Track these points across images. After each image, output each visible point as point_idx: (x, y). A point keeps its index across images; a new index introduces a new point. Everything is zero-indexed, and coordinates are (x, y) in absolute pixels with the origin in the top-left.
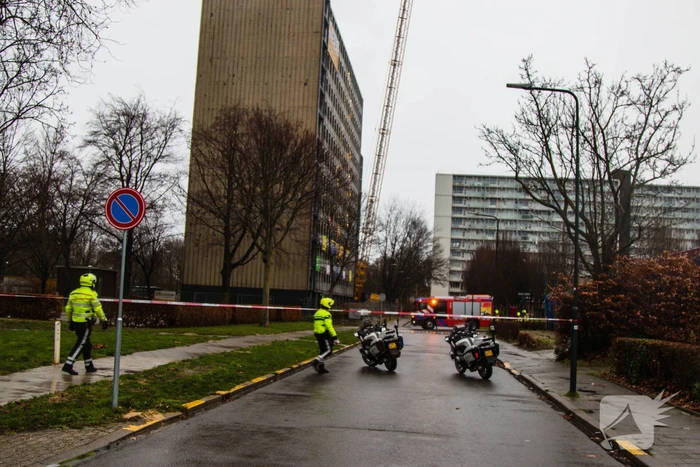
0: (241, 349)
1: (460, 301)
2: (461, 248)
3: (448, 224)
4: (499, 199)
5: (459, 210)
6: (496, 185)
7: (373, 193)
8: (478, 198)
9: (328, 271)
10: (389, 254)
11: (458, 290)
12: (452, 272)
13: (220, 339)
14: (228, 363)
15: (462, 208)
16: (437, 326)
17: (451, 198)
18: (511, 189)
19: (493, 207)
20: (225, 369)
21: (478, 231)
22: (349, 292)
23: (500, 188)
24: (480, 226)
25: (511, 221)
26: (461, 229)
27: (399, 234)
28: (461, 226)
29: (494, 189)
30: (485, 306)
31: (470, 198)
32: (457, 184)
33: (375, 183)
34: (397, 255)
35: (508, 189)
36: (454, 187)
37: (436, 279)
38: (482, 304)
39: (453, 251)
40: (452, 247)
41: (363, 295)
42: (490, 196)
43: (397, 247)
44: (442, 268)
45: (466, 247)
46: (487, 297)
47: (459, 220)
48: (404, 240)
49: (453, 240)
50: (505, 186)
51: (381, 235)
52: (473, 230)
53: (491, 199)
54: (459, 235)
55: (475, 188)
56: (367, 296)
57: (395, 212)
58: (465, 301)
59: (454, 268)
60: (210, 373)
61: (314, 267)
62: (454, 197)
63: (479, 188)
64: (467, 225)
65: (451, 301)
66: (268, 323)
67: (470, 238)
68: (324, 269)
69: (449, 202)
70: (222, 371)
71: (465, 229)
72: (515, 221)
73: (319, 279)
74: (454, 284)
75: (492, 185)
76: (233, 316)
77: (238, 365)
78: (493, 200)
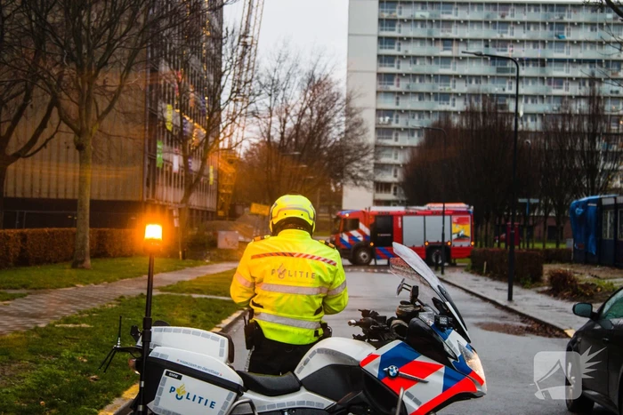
0: (67, 321)
1: (416, 214)
2: (394, 125)
3: (372, 84)
4: (458, 40)
5: (389, 59)
6: (452, 17)
7: (247, 31)
8: (421, 40)
9: (176, 168)
10: (276, 137)
11: (389, 196)
12: (380, 167)
13: (13, 298)
14: (57, 354)
15: (394, 56)
16: (376, 258)
17: (375, 40)
18: (479, 22)
19: (448, 53)
20: (55, 370)
21: (421, 95)
22: (210, 203)
23: (458, 22)
24: (424, 87)
25: (478, 78)
26: (394, 93)
27: (291, 102)
28: (393, 88)
29: (449, 23)
30: (459, 222)
31: (409, 39)
32: (386, 15)
33: (250, 13)
34: (289, 139)
35: (473, 22)
36: (380, 20)
37: (355, 178)
38: (455, 218)
39: (380, 131)
40: (377, 123)
41: (233, 207)
42: (441, 35)
43: (289, 125)
44: (365, 159)
45: (402, 123)
46: (462, 206)
47: (389, 77)
48: (302, 114)
49: (380, 112)
50: (468, 17)
51: (262, 103)
52: (415, 93)
53: (444, 40)
54: (389, 104)
55: (416, 21)
56: (239, 210)
57: (287, 65)
58: (425, 214)
59: (384, 160)
60: (28, 382)
61: (153, 160)
62: (380, 38)
63: (422, 22)
64: (402, 86)
65: (401, 215)
66: (88, 262)
67: (409, 107)
68: (168, 163)
69: (373, 48)
70: (55, 378)
71: (400, 93)
72: (485, 77)
73: (161, 180)
74: (382, 186)
75: (446, 17)
76: (22, 250)
77: (79, 358)
78: (447, 42)
